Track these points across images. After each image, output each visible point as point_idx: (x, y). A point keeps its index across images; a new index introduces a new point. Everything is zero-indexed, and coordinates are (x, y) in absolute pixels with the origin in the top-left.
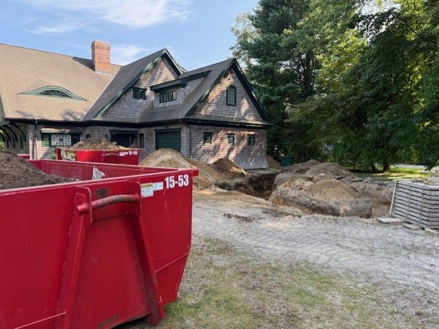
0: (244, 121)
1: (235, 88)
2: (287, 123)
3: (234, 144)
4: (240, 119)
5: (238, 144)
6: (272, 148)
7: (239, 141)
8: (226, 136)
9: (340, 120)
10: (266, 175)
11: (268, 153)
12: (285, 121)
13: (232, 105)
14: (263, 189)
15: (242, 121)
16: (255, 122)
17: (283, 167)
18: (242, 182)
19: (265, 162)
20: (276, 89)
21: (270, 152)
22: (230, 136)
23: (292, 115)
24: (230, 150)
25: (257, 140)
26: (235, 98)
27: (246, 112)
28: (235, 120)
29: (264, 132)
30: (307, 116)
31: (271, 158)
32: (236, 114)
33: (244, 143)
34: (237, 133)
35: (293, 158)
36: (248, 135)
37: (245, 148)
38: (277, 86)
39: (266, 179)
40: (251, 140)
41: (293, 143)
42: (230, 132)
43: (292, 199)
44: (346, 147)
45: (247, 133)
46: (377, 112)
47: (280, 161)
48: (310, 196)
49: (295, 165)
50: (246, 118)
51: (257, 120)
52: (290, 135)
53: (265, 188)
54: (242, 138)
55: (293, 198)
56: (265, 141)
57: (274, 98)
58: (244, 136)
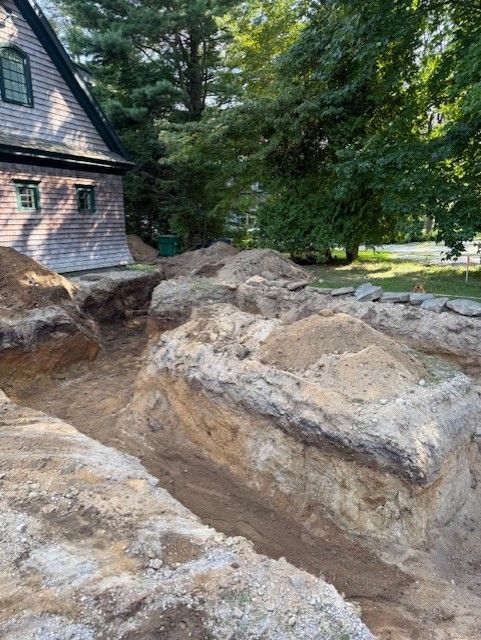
0: (61, 150)
1: (23, 55)
2: (165, 167)
3: (38, 209)
4: (50, 143)
5: (51, 210)
6: (138, 219)
7: (54, 202)
8: (12, 187)
9: (273, 159)
10: (130, 282)
11: (129, 230)
12: (161, 161)
13: (20, 104)
14: (123, 317)
15: (53, 149)
16: (90, 155)
17: (164, 260)
18: (59, 318)
19: (125, 250)
20: (136, 92)
21: (132, 228)
22: (23, 186)
23: (175, 148)
24: (29, 227)
25: (99, 199)
26: (29, 85)
27: (66, 128)
28: (33, 145)
29: (116, 181)
30: (204, 150)
31: (136, 241)
32: (37, 130)
33: (67, 206)
34: (44, 181)
35: (180, 239)
36: (77, 186)
37: (70, 220)
38: (136, 85)
39: (129, 293)
40: (85, 200)
41: (181, 208)
42: (22, 176)
43: (218, 389)
44: (286, 216)
45: (72, 181)
46: (350, 141)
47: (155, 245)
48: (288, 386)
49: (187, 254)
50: (65, 141)
51: (97, 151)
52: (173, 192)
53: (128, 312)
54: (60, 194)
55: (223, 384)
56: (120, 202)
57: (133, 111)
58: (64, 187)
